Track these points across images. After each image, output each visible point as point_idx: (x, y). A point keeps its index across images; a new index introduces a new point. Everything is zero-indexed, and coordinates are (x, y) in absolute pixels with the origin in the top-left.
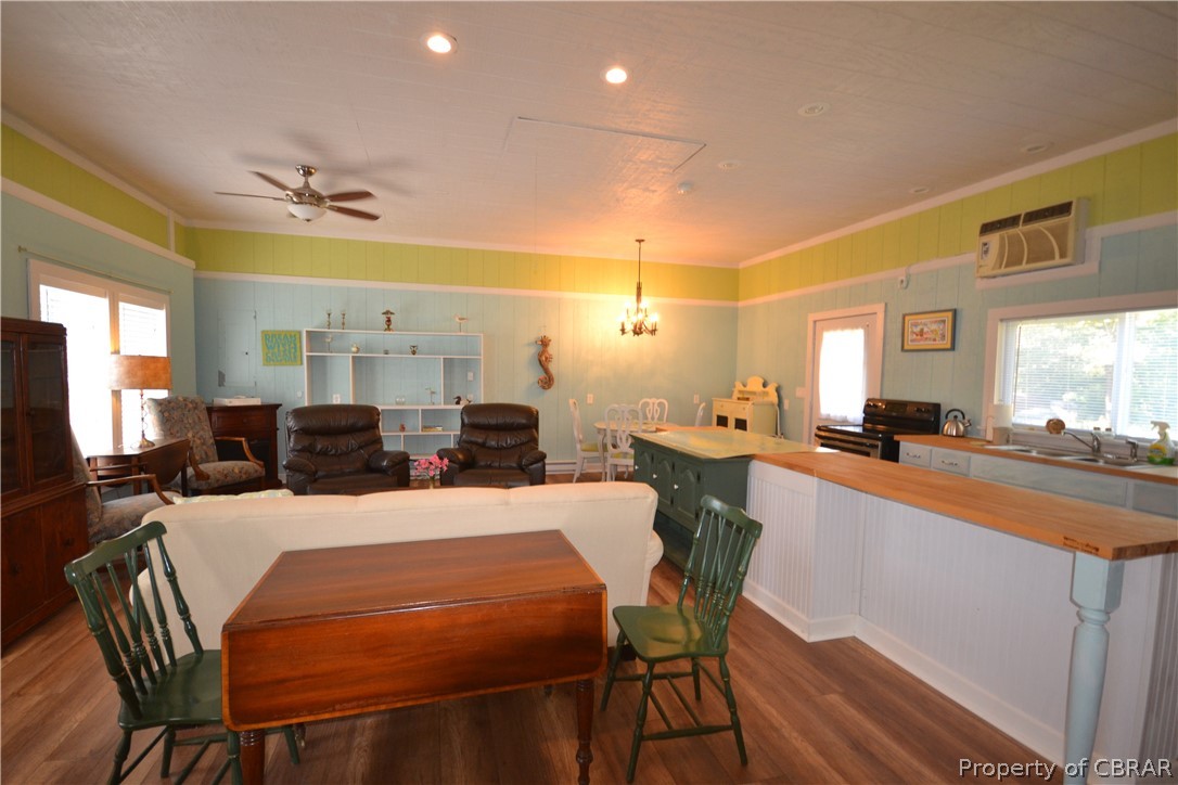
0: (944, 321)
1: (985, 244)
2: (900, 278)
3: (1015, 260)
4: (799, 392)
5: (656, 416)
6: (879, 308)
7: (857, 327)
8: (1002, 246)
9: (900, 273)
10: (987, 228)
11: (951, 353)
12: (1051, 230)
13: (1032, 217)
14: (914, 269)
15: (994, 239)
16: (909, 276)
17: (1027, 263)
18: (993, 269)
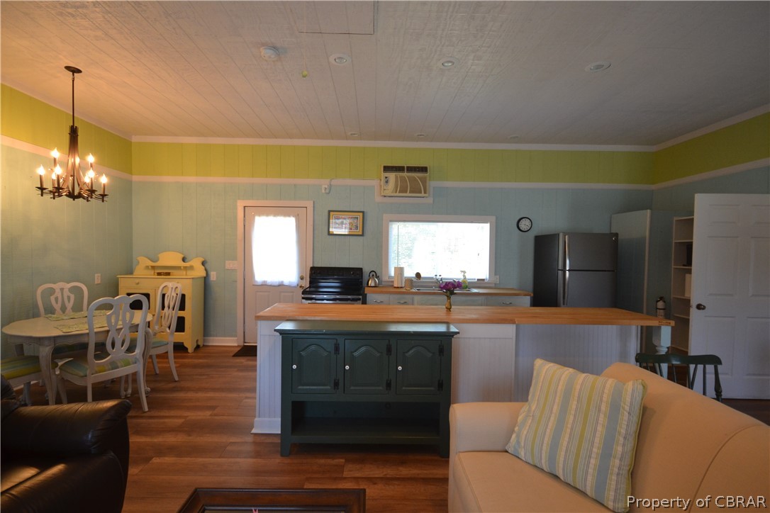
0: (357, 218)
1: (386, 178)
2: (323, 186)
3: (403, 190)
4: (230, 265)
5: (69, 305)
6: (309, 204)
7: (289, 216)
8: (396, 181)
9: (325, 183)
10: (387, 169)
11: (361, 237)
12: (420, 178)
13: (411, 169)
14: (334, 182)
15: (392, 176)
16: (330, 186)
17: (399, 192)
18: (392, 192)
